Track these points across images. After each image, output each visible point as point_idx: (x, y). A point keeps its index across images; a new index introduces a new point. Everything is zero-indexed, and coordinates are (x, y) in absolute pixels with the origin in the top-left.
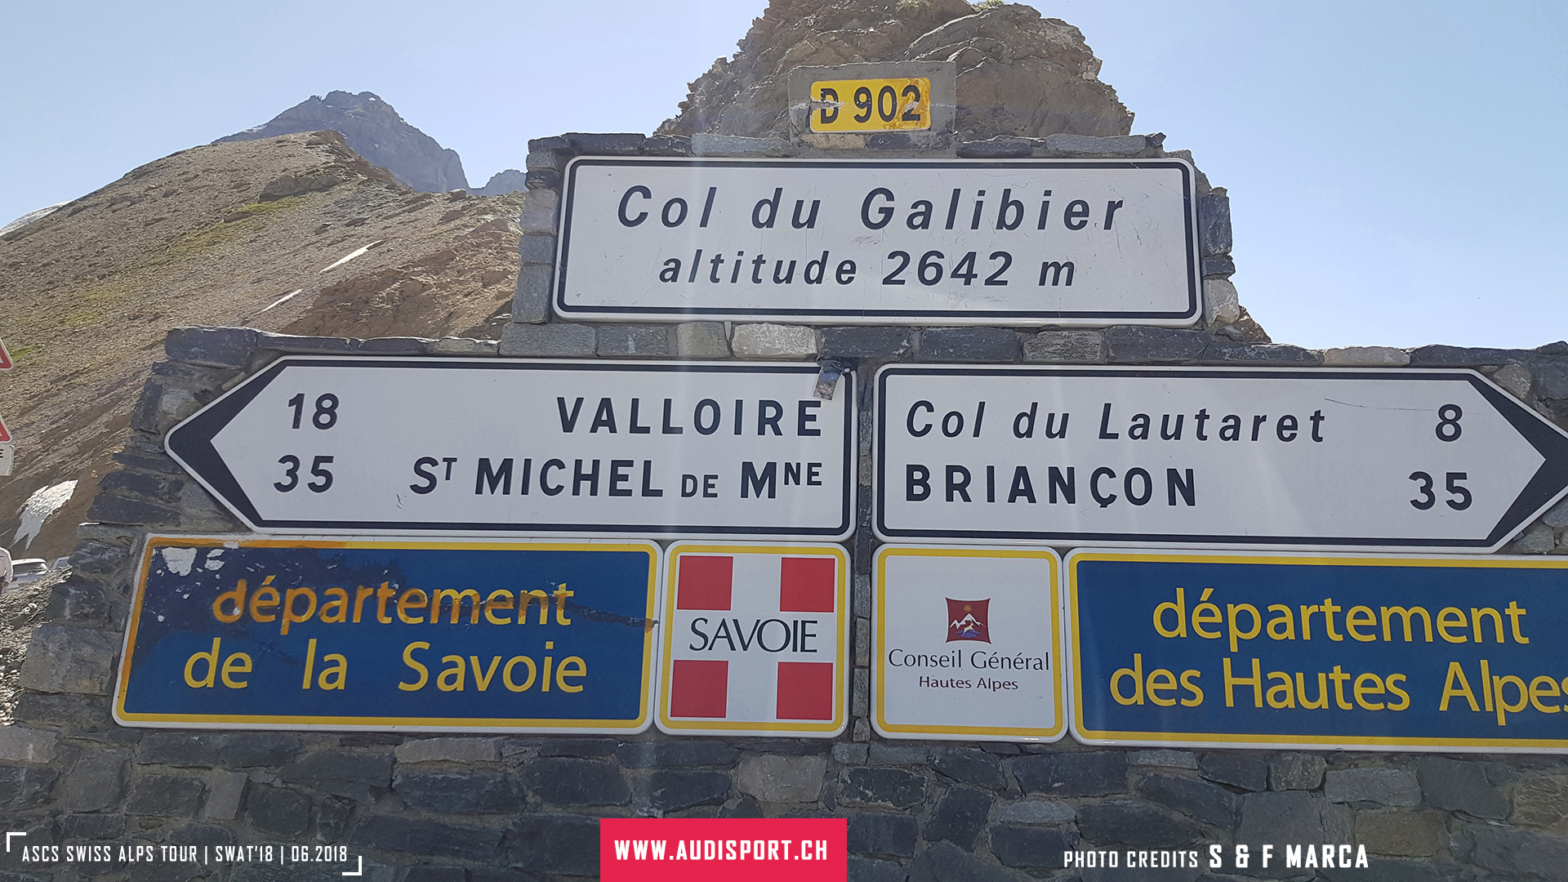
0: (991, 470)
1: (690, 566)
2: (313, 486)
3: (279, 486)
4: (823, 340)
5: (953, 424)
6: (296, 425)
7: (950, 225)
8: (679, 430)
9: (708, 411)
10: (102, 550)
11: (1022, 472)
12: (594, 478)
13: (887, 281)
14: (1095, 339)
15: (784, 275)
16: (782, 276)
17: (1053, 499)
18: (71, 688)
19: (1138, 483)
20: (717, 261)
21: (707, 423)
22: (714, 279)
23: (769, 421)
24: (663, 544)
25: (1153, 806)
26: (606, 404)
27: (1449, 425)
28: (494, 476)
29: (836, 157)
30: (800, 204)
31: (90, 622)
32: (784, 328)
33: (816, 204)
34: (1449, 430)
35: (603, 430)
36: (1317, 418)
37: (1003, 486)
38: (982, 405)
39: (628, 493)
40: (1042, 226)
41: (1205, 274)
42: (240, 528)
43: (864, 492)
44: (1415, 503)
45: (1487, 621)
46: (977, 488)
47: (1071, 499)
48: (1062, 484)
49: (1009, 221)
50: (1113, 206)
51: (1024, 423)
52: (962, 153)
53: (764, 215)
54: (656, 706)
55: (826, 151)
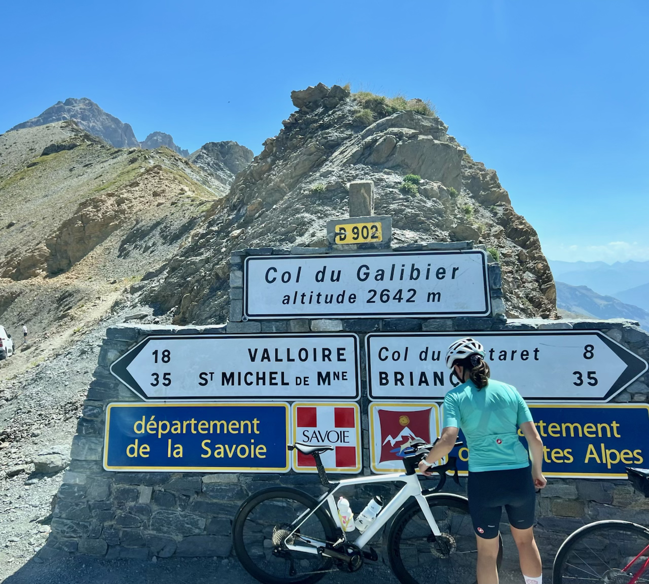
0: (411, 373)
1: (300, 410)
2: (164, 384)
3: (152, 384)
4: (345, 325)
5: (396, 356)
6: (156, 362)
7: (391, 279)
8: (293, 360)
9: (303, 353)
10: (93, 410)
11: (423, 374)
12: (264, 378)
13: (369, 301)
14: (449, 322)
16: (328, 301)
17: (435, 384)
18: (89, 458)
20: (303, 295)
21: (303, 357)
22: (303, 303)
23: (326, 356)
24: (291, 403)
26: (266, 351)
27: (589, 352)
28: (227, 378)
29: (347, 253)
30: (333, 272)
31: (91, 435)
32: (330, 321)
33: (339, 272)
34: (588, 355)
35: (266, 360)
36: (536, 351)
37: (416, 380)
38: (407, 348)
39: (276, 384)
40: (427, 278)
41: (492, 296)
42: (140, 400)
43: (364, 383)
44: (575, 384)
45: (604, 429)
46: (407, 380)
47: (442, 383)
48: (439, 378)
49: (415, 276)
50: (455, 270)
51: (423, 355)
52: (395, 250)
53: (320, 277)
54: (292, 462)
55: (342, 251)
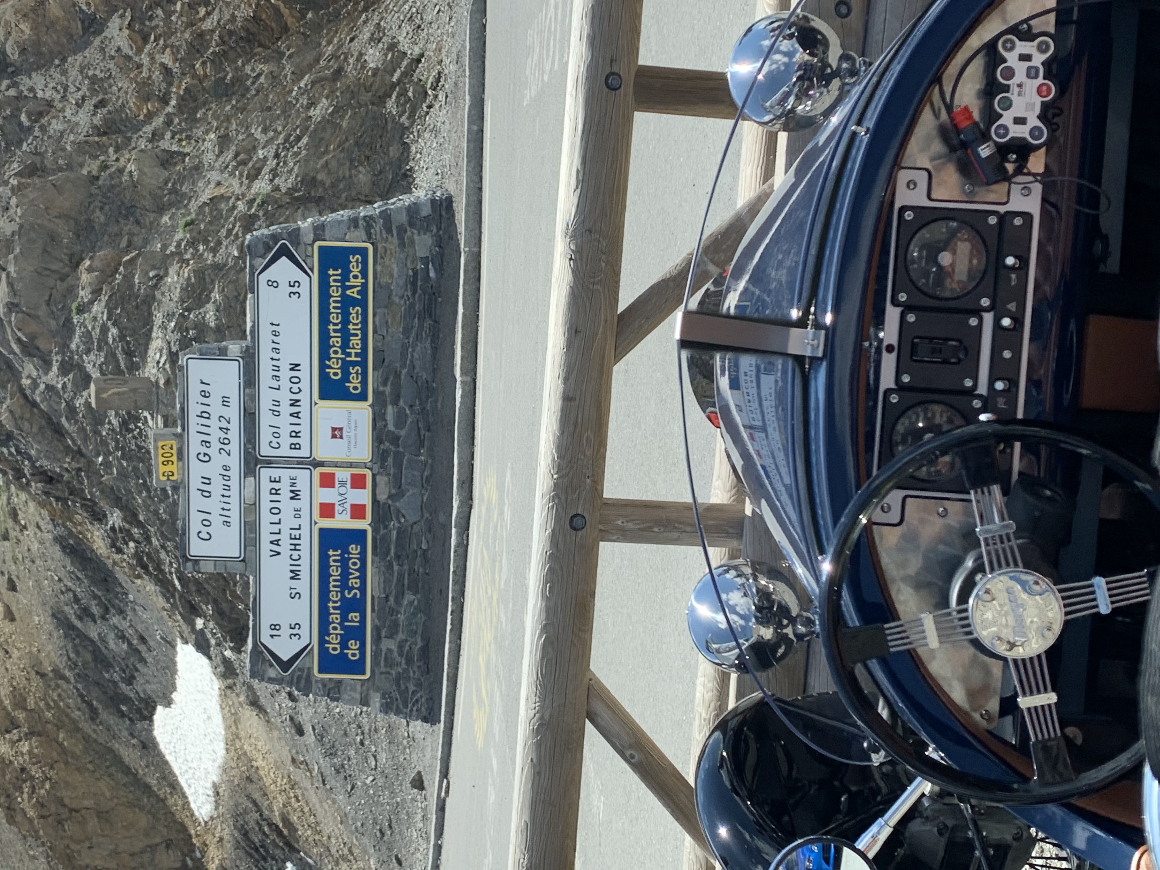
0: (291, 424)
1: (322, 516)
2: (299, 629)
3: (299, 639)
4: (249, 475)
5: (276, 435)
6: (279, 636)
7: (209, 435)
8: (280, 519)
9: (274, 511)
10: (320, 688)
11: (291, 415)
12: (295, 545)
13: (229, 455)
14: (248, 391)
15: (227, 488)
17: (300, 406)
18: (359, 691)
19: (294, 380)
20: (223, 509)
21: (277, 511)
22: (229, 510)
23: (277, 492)
24: (316, 523)
25: (389, 384)
26: (272, 542)
27: (273, 284)
28: (295, 575)
29: (185, 470)
30: (202, 483)
31: (340, 688)
32: (246, 487)
33: (202, 477)
34: (275, 284)
35: (280, 543)
36: (272, 324)
37: (295, 420)
38: (270, 426)
39: (300, 534)
40: (209, 405)
41: (225, 355)
42: (312, 649)
43: (299, 463)
44: (298, 297)
45: (335, 281)
46: (296, 428)
47: (299, 400)
48: (295, 403)
49: (207, 416)
50: (202, 383)
51: (276, 413)
52: (183, 430)
53: (206, 494)
54: (364, 524)
55: (183, 474)
